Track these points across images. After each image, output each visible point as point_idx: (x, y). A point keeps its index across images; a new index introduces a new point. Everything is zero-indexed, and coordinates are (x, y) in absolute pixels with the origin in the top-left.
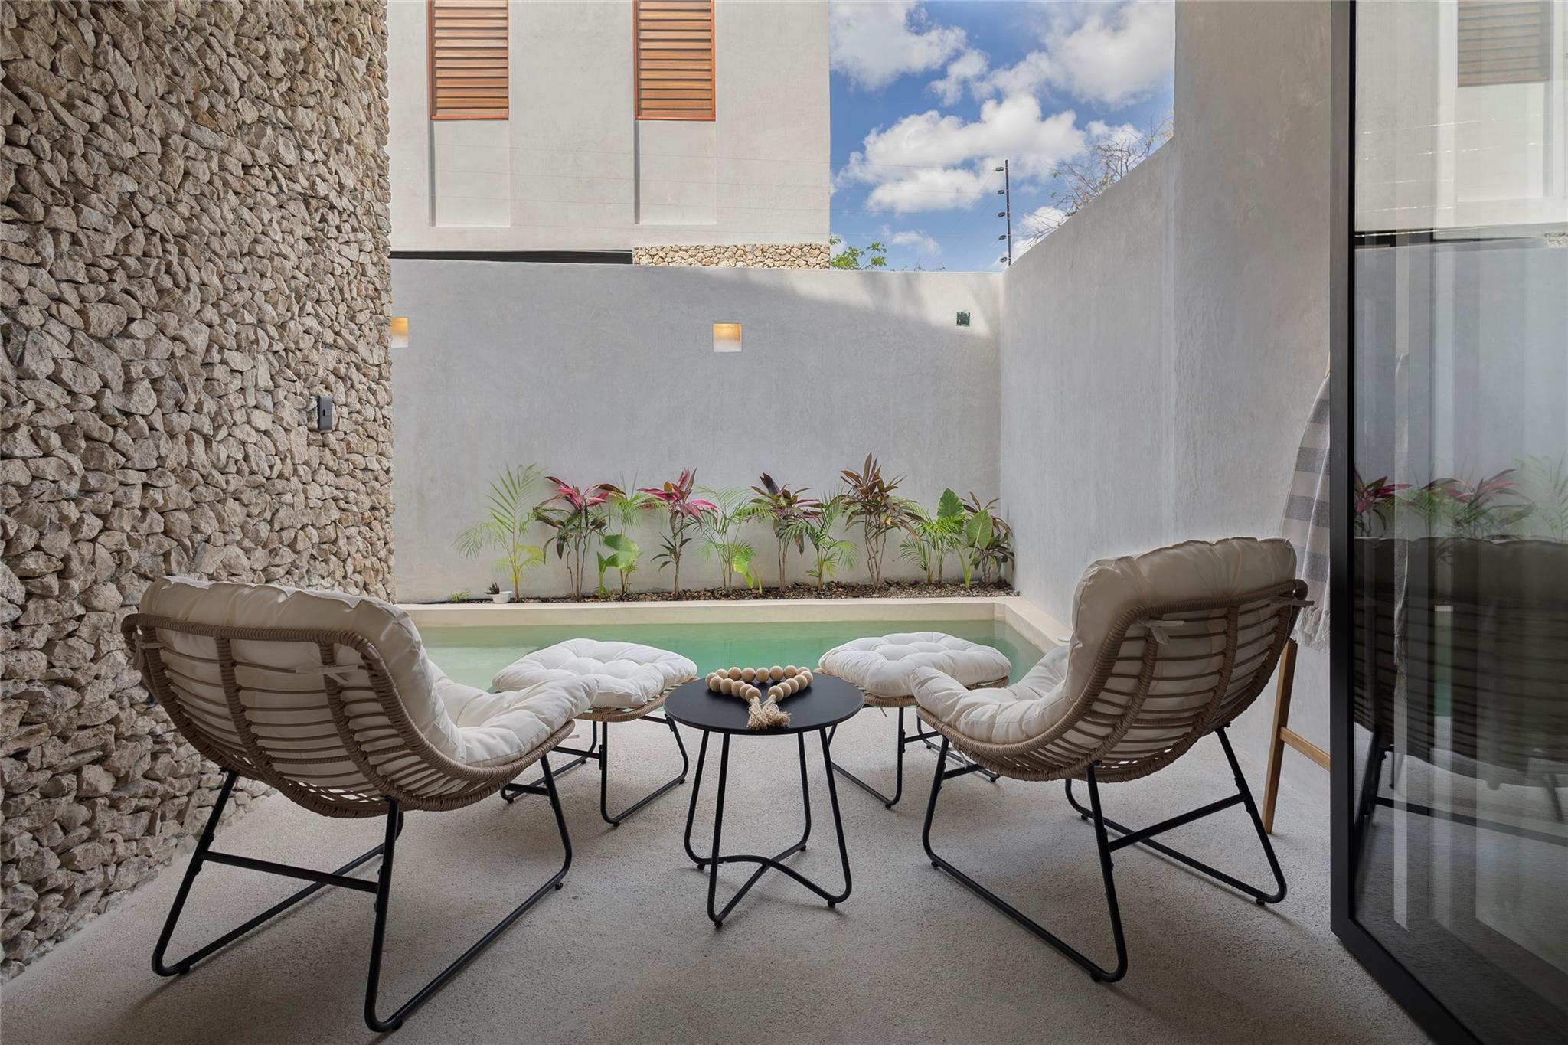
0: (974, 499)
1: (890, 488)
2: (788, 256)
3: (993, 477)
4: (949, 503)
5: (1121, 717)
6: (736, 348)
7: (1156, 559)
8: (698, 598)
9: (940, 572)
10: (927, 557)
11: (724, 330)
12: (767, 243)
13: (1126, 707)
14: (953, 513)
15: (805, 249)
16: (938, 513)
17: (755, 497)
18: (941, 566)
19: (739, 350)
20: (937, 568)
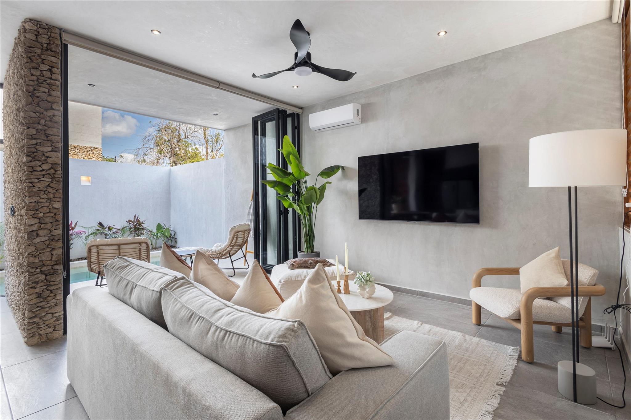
0: (165, 225)
1: (142, 223)
2: (85, 150)
3: (169, 219)
4: (159, 227)
5: (234, 245)
6: (88, 184)
7: (237, 226)
8: (75, 261)
9: (156, 245)
10: (152, 241)
11: (83, 178)
12: (76, 145)
13: (234, 244)
14: (160, 229)
15: (92, 148)
16: (156, 230)
17: (97, 229)
18: (156, 243)
19: (90, 184)
20: (155, 244)
